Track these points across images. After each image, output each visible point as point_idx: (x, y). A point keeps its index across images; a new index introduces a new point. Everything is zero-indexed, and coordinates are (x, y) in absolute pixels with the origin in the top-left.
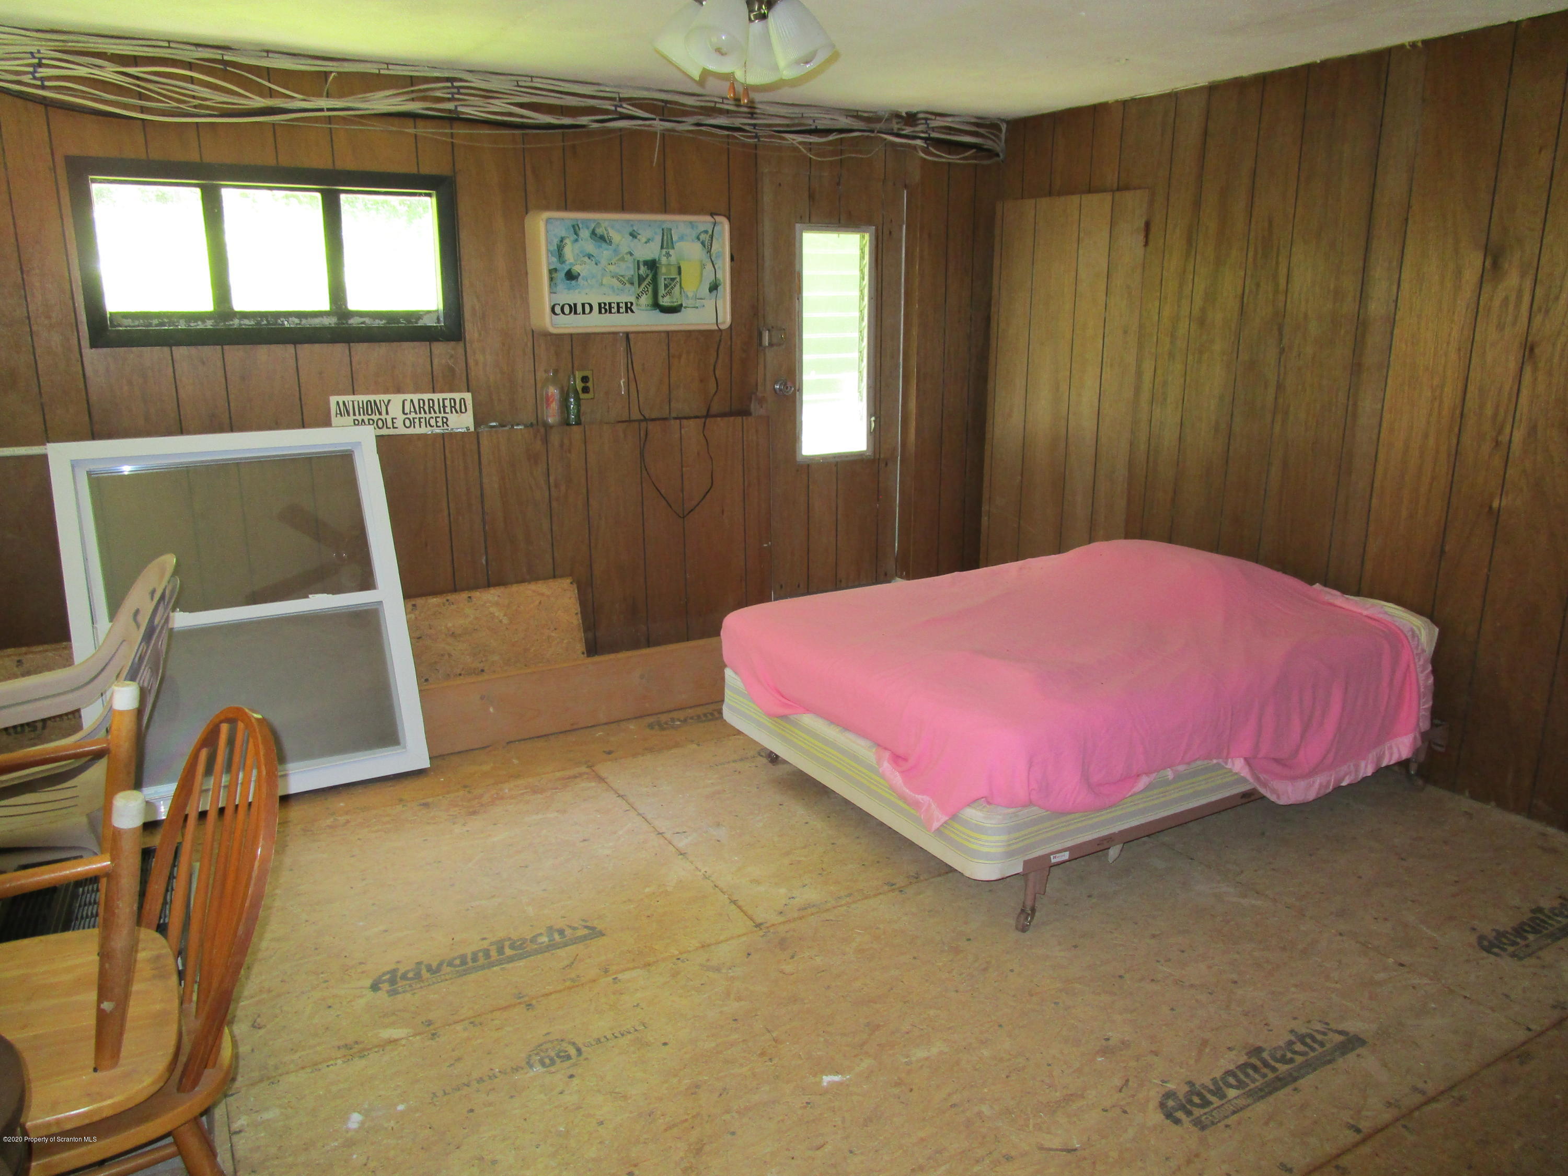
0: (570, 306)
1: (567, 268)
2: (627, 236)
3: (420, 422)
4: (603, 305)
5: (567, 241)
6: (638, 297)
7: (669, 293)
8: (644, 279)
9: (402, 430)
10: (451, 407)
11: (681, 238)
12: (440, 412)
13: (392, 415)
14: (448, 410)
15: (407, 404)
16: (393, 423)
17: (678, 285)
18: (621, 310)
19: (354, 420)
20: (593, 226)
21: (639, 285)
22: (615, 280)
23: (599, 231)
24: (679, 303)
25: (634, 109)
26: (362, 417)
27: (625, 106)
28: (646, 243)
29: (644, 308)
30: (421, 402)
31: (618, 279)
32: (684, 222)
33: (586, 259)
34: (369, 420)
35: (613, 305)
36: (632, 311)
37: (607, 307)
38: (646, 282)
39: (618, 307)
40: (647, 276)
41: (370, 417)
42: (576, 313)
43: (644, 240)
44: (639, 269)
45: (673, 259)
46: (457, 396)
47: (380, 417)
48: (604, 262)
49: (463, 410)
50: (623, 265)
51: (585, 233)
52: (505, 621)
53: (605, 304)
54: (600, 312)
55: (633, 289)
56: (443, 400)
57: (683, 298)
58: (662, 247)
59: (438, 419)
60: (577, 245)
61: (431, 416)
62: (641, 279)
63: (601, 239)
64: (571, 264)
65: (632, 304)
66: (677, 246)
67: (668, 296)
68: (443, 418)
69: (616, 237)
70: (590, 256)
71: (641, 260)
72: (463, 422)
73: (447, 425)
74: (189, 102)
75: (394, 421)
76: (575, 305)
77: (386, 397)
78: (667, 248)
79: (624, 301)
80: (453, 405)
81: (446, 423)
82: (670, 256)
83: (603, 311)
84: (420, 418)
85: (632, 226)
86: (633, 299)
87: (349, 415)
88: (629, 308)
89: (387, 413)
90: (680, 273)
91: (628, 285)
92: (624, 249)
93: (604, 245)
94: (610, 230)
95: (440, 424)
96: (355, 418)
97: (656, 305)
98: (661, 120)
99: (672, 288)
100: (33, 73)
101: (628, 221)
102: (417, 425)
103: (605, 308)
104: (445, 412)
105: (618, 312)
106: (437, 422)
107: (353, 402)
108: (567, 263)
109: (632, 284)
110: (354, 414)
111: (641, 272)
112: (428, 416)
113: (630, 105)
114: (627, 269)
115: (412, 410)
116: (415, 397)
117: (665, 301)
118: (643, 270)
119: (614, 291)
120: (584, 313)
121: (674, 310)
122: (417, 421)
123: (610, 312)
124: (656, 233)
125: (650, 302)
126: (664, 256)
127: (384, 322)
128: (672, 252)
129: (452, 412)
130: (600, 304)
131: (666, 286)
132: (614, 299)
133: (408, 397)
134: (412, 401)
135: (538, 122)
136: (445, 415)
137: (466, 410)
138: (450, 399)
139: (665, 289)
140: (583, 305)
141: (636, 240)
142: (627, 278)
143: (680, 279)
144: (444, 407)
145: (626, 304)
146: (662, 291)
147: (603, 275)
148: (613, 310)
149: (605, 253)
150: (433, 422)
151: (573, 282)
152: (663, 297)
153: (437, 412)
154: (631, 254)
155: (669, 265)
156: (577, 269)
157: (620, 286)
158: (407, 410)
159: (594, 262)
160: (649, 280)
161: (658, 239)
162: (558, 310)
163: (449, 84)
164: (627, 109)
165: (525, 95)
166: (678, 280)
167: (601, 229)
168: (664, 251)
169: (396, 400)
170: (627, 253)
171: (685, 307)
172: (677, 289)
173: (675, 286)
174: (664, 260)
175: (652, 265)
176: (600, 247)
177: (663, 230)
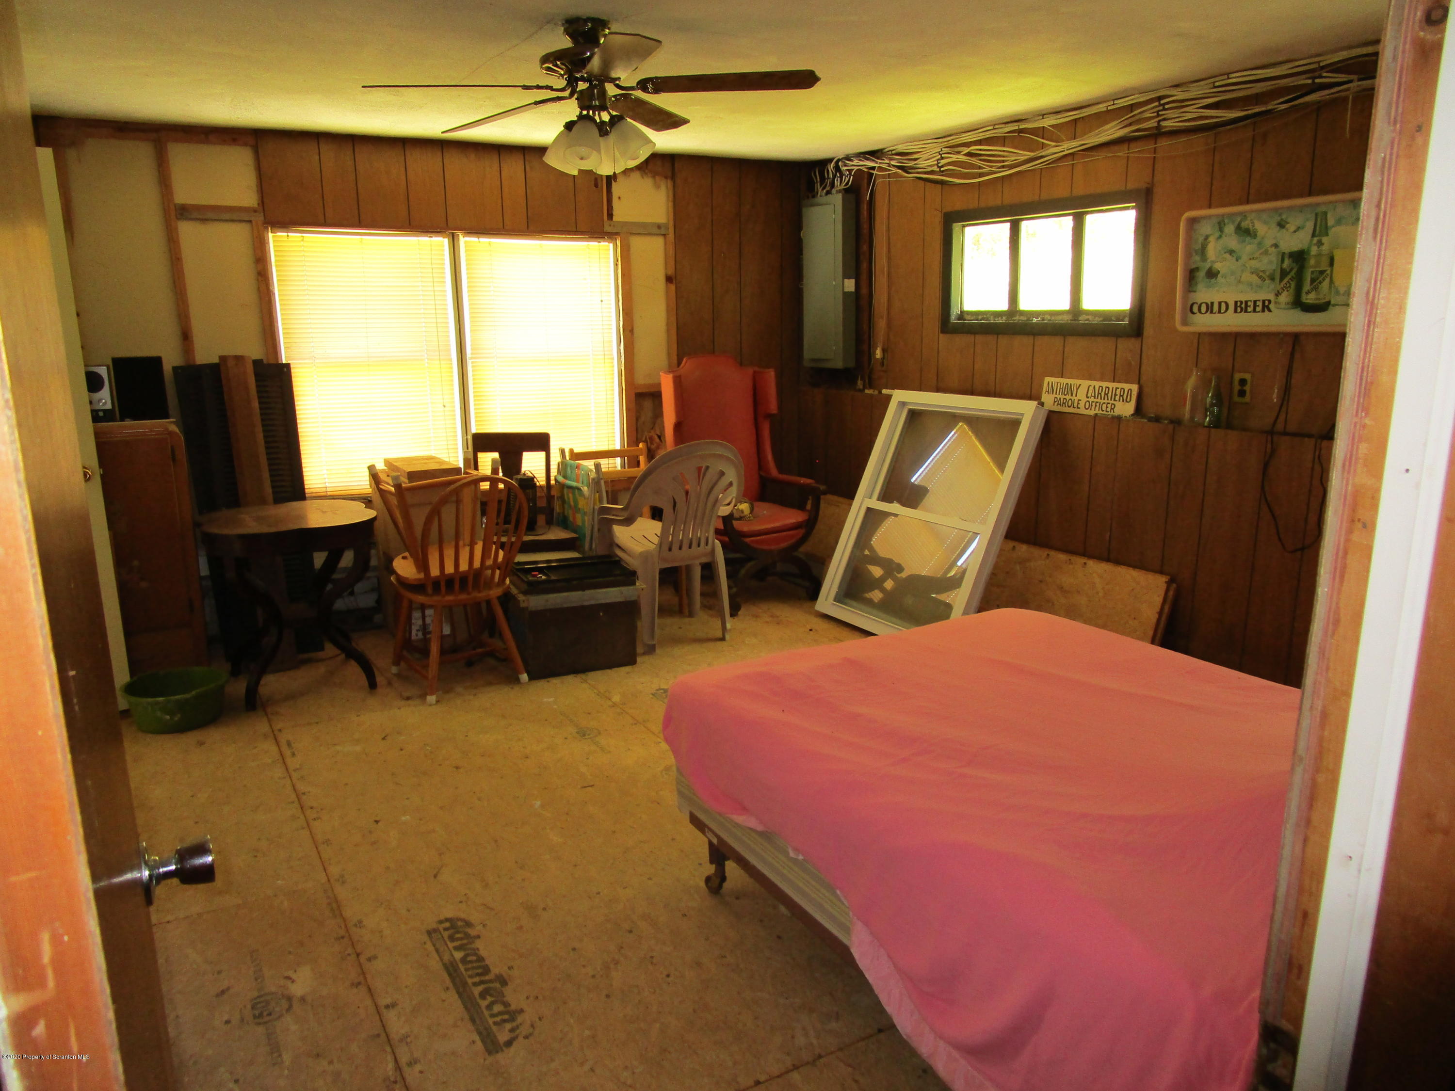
0: (1207, 304)
1: (1207, 266)
2: (1274, 225)
3: (1096, 406)
4: (1239, 304)
5: (1211, 239)
6: (1278, 294)
7: (1316, 288)
8: (1288, 273)
9: (1083, 411)
10: (1120, 396)
11: (1339, 222)
12: (1111, 400)
13: (1079, 397)
14: (1117, 398)
15: (1091, 389)
16: (1078, 404)
17: (1327, 280)
18: (1258, 309)
19: (1056, 398)
20: (1239, 219)
21: (1281, 280)
22: (1254, 276)
23: (1244, 225)
24: (1327, 300)
25: (1336, 75)
26: (1060, 396)
27: (1325, 74)
28: (1295, 232)
29: (1283, 306)
30: (1101, 388)
31: (1258, 275)
32: (1343, 201)
33: (1227, 256)
34: (1064, 399)
35: (1249, 303)
36: (1270, 310)
37: (1243, 306)
38: (1289, 277)
39: (1255, 306)
40: (1291, 270)
41: (1065, 397)
42: (1212, 312)
43: (1293, 228)
44: (1283, 261)
45: (1325, 248)
46: (1127, 386)
47: (1071, 398)
48: (1245, 258)
49: (1128, 400)
50: (1265, 260)
51: (1230, 229)
52: (1101, 594)
53: (1241, 302)
54: (1236, 311)
55: (1272, 286)
56: (1117, 388)
57: (1333, 293)
58: (1313, 235)
59: (1108, 405)
60: (1221, 241)
61: (1104, 401)
62: (1284, 274)
63: (1244, 232)
64: (1213, 262)
65: (1270, 301)
66: (1332, 232)
67: (1314, 292)
68: (1112, 404)
69: (1261, 228)
70: (1231, 252)
71: (1287, 251)
72: (1126, 409)
73: (1114, 412)
74: (996, 166)
75: (1080, 402)
76: (1212, 303)
77: (1078, 382)
78: (1319, 236)
79: (1261, 298)
80: (1122, 394)
81: (1113, 409)
82: (1322, 244)
83: (1239, 310)
84: (1097, 402)
85: (1280, 215)
86: (1271, 297)
87: (1053, 393)
88: (1266, 307)
89: (1076, 396)
90: (1331, 262)
91: (1267, 282)
92: (1268, 242)
93: (1248, 239)
94: (1256, 222)
95: (1109, 409)
96: (1056, 396)
97: (1298, 304)
98: (1359, 80)
99: (1320, 283)
100: (937, 164)
101: (1276, 210)
102: (1093, 408)
103: (1241, 307)
104: (1115, 400)
105: (1254, 311)
106: (1107, 407)
107: (1058, 383)
108: (1209, 261)
109: (1272, 279)
110: (1056, 394)
111: (1285, 265)
112: (1102, 401)
113: (1327, 72)
114: (1269, 263)
115: (1093, 395)
116: (1097, 384)
117: (1310, 298)
118: (1287, 263)
119: (1252, 289)
120: (1219, 312)
121: (1321, 308)
122: (1094, 404)
123: (1246, 311)
124: (1307, 220)
125: (1290, 299)
126: (1315, 245)
127: (1101, 319)
128: (1325, 240)
129: (1119, 401)
130: (1236, 302)
131: (1313, 281)
132: (1250, 296)
133: (1093, 383)
134: (1094, 387)
135: (1225, 119)
136: (1114, 402)
137: (1130, 400)
138: (1121, 389)
139: (1311, 285)
140: (1220, 303)
141: (1284, 230)
142: (1267, 273)
143: (1332, 271)
144: (1116, 395)
145: (1264, 301)
146: (1307, 286)
147: (1242, 271)
148: (1249, 309)
149: (1248, 248)
150: (1104, 407)
151: (1213, 280)
152: (1308, 293)
153: (1109, 399)
154: (1276, 246)
155: (1319, 255)
156: (1218, 266)
157: (1259, 281)
158: (1089, 395)
159: (1234, 259)
160: (1293, 273)
161: (1310, 226)
162: (1195, 309)
163: (1157, 104)
164: (1328, 78)
165: (1218, 94)
166: (1328, 272)
167: (1247, 222)
168: (1315, 240)
169: (1085, 383)
170: (1272, 246)
171: (1334, 305)
172: (1326, 284)
173: (1324, 280)
174: (1314, 250)
175: (1299, 257)
176: (1244, 241)
177: (1316, 215)
